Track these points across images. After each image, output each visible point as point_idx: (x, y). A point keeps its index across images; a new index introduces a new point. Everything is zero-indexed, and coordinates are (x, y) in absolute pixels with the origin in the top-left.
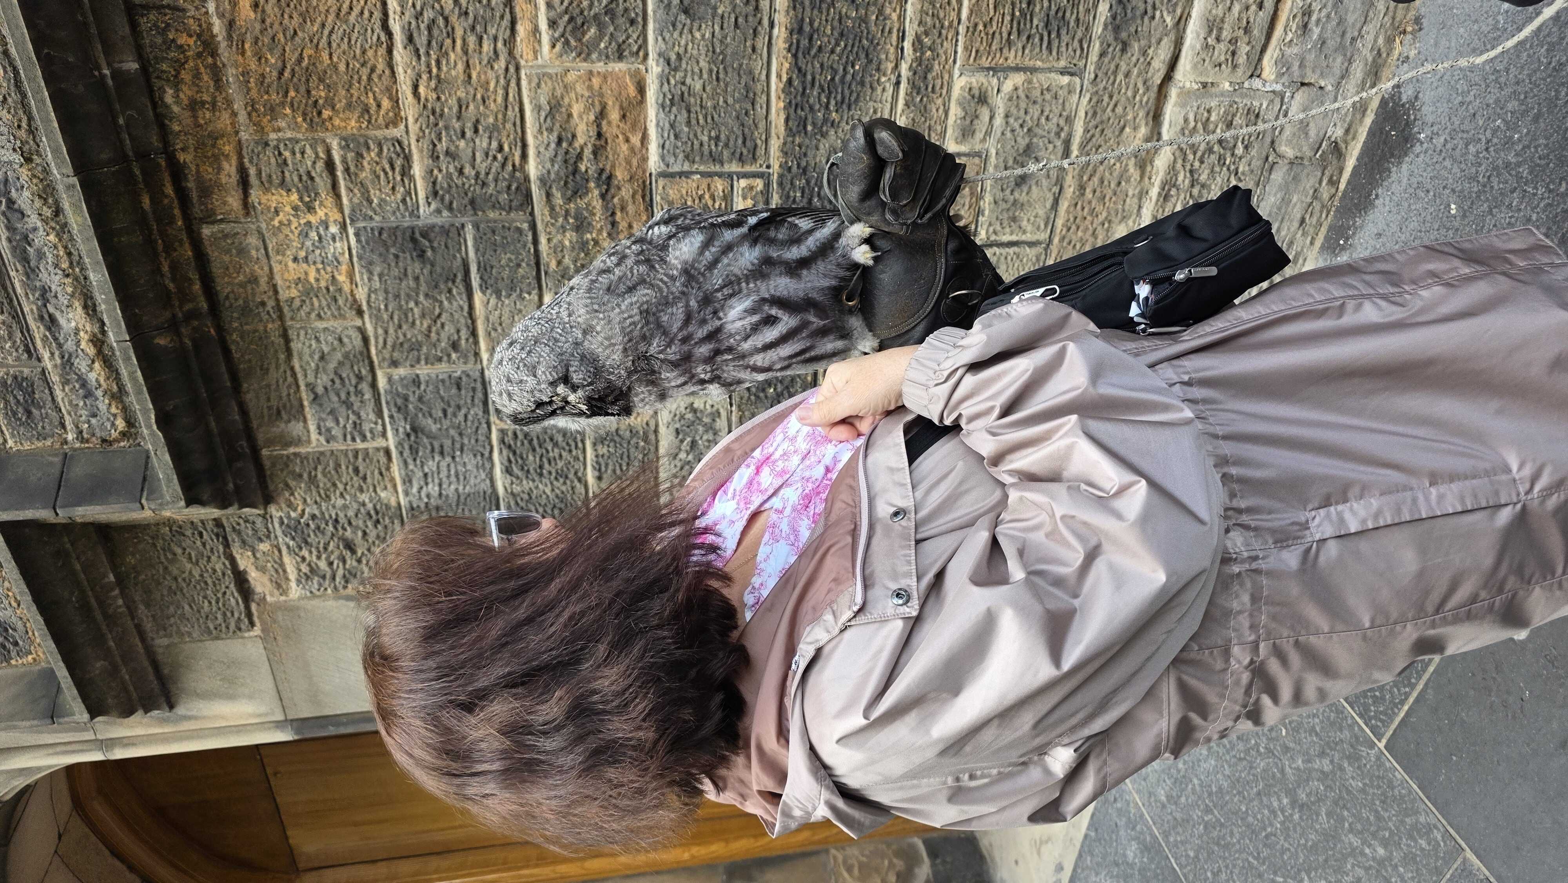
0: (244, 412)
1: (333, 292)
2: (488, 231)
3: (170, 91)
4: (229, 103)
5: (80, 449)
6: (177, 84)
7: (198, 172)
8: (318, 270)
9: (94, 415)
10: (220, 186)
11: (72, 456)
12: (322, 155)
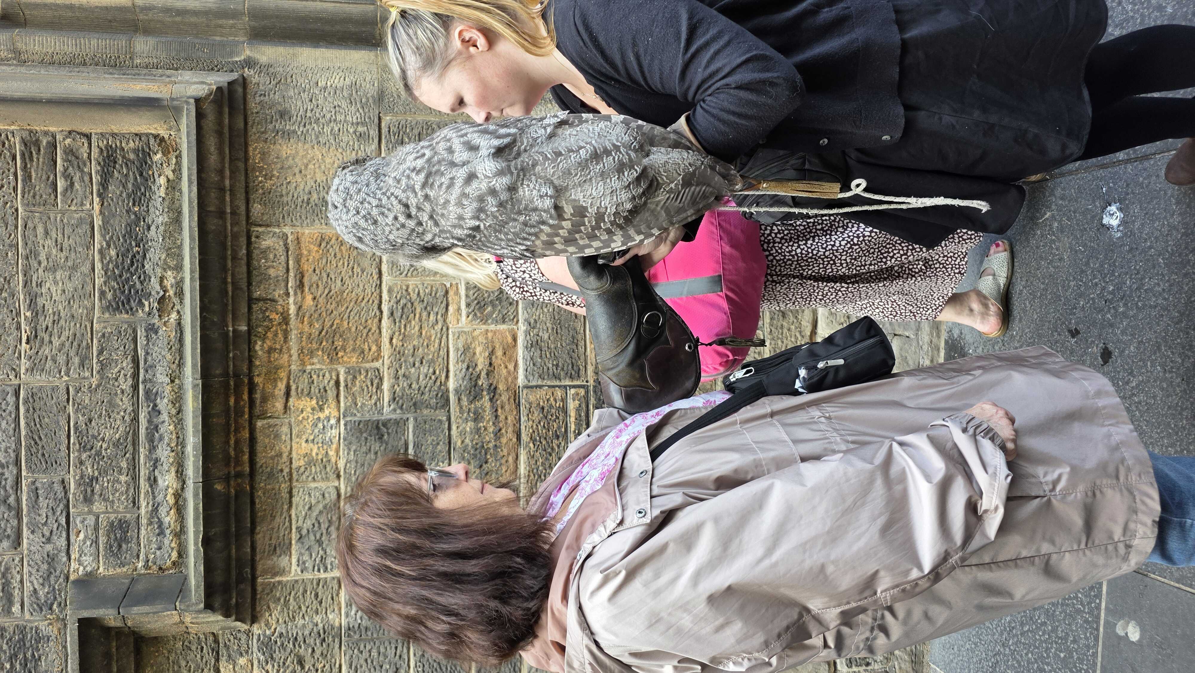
0: (253, 548)
1: (325, 462)
2: (422, 422)
3: (259, 343)
4: (289, 349)
5: (144, 574)
6: (264, 338)
7: (263, 388)
8: (319, 448)
9: (160, 548)
10: (273, 396)
11: (137, 579)
12: (334, 377)
